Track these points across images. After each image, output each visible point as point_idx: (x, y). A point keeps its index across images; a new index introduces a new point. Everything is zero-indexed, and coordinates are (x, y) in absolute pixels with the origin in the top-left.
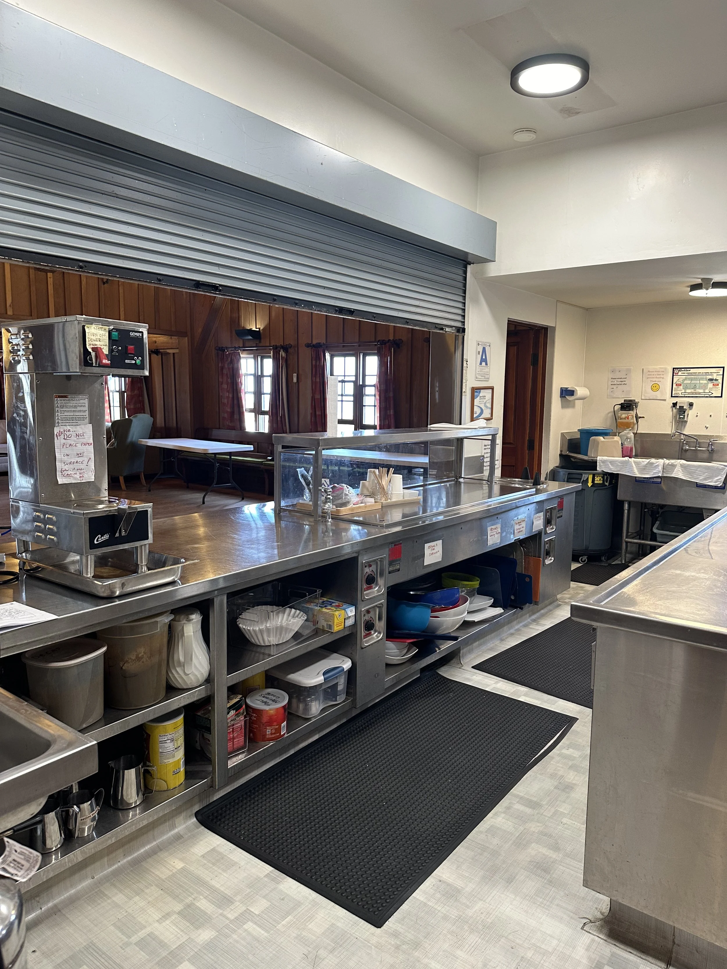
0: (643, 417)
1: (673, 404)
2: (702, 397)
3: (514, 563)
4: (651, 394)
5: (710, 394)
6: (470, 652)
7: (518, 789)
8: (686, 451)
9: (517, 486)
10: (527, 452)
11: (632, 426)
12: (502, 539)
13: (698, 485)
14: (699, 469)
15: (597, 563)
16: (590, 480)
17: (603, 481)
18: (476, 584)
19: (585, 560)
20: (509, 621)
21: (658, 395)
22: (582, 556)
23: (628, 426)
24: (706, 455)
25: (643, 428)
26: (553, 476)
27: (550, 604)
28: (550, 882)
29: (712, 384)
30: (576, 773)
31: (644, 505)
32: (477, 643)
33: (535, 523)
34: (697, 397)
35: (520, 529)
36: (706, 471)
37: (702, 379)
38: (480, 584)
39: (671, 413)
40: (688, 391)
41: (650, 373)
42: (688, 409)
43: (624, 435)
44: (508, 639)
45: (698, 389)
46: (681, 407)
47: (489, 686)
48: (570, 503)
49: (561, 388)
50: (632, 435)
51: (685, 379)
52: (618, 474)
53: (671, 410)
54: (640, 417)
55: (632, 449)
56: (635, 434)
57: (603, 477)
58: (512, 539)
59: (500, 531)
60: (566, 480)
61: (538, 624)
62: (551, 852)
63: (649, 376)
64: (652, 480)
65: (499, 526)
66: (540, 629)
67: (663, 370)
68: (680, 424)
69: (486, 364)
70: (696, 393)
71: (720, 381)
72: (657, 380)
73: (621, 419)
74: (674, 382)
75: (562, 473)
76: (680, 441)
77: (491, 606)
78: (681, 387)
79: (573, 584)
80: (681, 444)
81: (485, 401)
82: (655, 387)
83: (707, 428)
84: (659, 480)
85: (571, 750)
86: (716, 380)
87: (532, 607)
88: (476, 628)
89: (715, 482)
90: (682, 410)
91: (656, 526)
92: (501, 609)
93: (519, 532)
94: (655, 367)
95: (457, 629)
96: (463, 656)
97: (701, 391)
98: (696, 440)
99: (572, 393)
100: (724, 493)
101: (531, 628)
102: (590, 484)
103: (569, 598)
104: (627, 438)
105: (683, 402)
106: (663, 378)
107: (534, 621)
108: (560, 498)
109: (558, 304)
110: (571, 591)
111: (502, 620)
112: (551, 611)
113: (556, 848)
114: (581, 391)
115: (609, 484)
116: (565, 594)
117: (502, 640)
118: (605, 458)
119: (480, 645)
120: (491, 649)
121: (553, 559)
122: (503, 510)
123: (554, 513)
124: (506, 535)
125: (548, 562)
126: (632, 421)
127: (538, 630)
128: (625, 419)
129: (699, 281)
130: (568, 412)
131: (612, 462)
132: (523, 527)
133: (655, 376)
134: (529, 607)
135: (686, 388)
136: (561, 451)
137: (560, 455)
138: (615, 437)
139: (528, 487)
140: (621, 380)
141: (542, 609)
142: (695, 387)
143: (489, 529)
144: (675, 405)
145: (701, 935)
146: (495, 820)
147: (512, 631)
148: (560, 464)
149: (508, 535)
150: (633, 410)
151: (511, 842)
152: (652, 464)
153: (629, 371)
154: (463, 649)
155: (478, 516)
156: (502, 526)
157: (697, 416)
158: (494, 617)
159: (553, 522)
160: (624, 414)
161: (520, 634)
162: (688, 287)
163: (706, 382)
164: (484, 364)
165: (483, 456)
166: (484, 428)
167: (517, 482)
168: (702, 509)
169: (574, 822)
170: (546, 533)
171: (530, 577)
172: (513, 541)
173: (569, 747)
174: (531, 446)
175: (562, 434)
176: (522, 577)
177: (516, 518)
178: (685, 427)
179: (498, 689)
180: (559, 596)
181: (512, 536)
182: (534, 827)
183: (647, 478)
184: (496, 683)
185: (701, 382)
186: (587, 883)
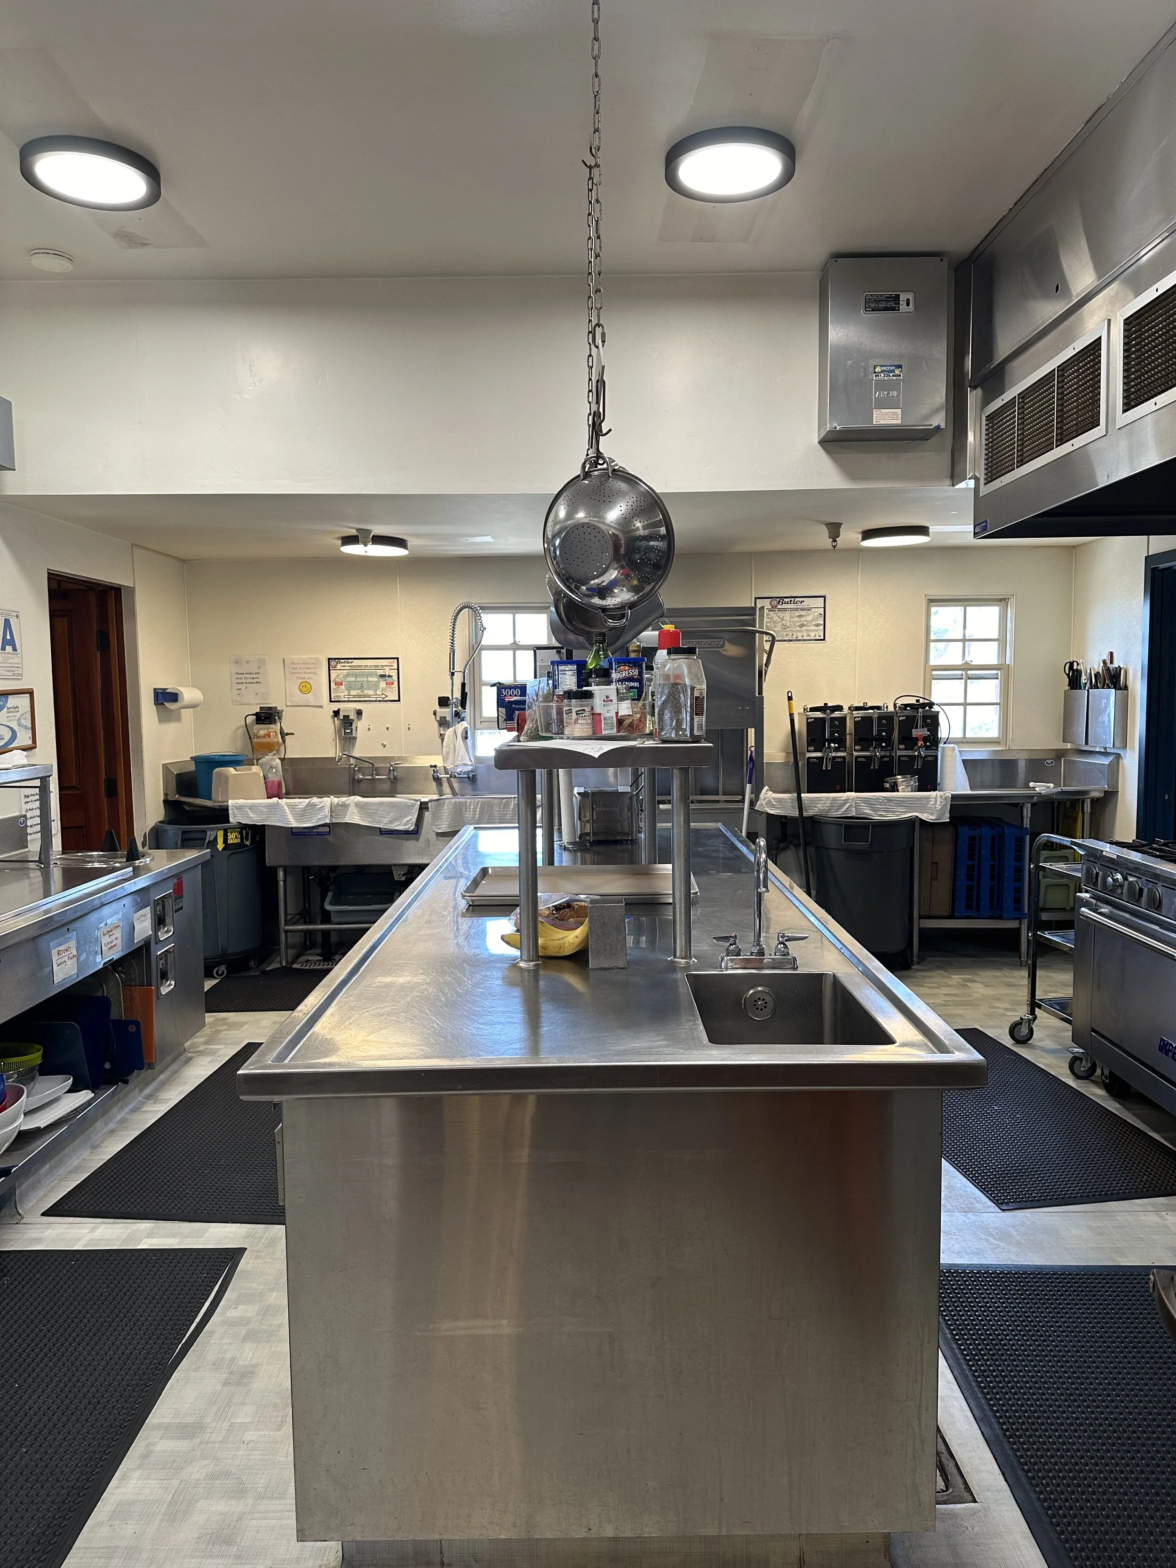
0: (293, 734)
1: (334, 712)
2: (373, 701)
3: (105, 1003)
4: (300, 698)
5: (384, 696)
6: (34, 1187)
7: (160, 1414)
8: (360, 781)
9: (97, 865)
10: (105, 800)
11: (276, 748)
12: (80, 966)
13: (382, 832)
14: (381, 809)
15: (243, 974)
16: (220, 840)
17: (242, 838)
18: (35, 1057)
19: (223, 972)
20: (104, 1111)
21: (310, 698)
22: (218, 966)
23: (270, 748)
24: (387, 786)
25: (295, 750)
26: (157, 839)
27: (174, 1060)
28: (239, 1557)
29: (384, 683)
30: (255, 1345)
31: (306, 870)
32: (48, 1166)
33: (137, 927)
34: (366, 701)
35: (111, 942)
36: (391, 810)
37: (371, 675)
38: (43, 1056)
39: (333, 726)
40: (353, 693)
41: (295, 666)
42: (356, 720)
43: (266, 763)
44: (106, 1143)
45: (366, 689)
46: (346, 717)
47: (79, 1239)
48: (193, 884)
49: (155, 689)
50: (279, 761)
51: (348, 675)
52: (264, 826)
53: (331, 721)
54: (288, 734)
55: (280, 784)
56: (283, 760)
57: (241, 833)
58: (99, 962)
59: (75, 953)
60: (179, 843)
61: (156, 1101)
62: (233, 1502)
63: (294, 671)
64: (317, 830)
65: (73, 944)
66: (161, 1109)
67: (314, 661)
68: (348, 742)
69: (15, 649)
70: (364, 696)
71: (395, 678)
72: (307, 676)
73: (258, 737)
74: (332, 680)
75: (171, 833)
76: (350, 768)
77: (68, 1092)
78: (343, 687)
79: (209, 1017)
80: (352, 772)
81: (18, 715)
82: (305, 688)
83: (385, 746)
84: (327, 829)
85: (241, 1307)
86: (390, 676)
87: (144, 1074)
88: (43, 1139)
89: (405, 825)
90: (347, 722)
91: (328, 899)
92: (89, 1091)
93: (110, 949)
94: (301, 656)
95: (6, 1151)
96: (21, 1199)
97: (371, 692)
98: (371, 765)
99: (174, 697)
100: (417, 840)
101: (145, 1112)
102: (220, 846)
103: (206, 1043)
104: (271, 768)
105: (347, 709)
106: (315, 673)
107: (149, 1097)
108: (177, 878)
109: (134, 549)
110: (207, 1030)
111: (92, 1111)
112: (176, 1072)
113: (240, 1491)
114: (189, 694)
115: (252, 843)
116: (197, 1037)
117: (95, 1147)
118: (241, 802)
119: (52, 1168)
120: (77, 1170)
121: (173, 983)
122: (78, 914)
123: (169, 904)
124: (87, 958)
125: (165, 990)
126: (276, 740)
127: (157, 1111)
128: (264, 737)
129: (354, 532)
130: (171, 728)
131: (252, 808)
132: (116, 939)
133: (303, 671)
134: (138, 1076)
135: (349, 688)
136: (166, 795)
137: (164, 801)
138: (253, 767)
139: (118, 865)
140: (252, 676)
141: (162, 1072)
142: (362, 687)
143: (54, 952)
144: (336, 713)
145: (481, 1535)
146: (124, 1490)
147: (112, 1126)
148: (165, 816)
149: (91, 958)
150: (275, 723)
151: (160, 1516)
152: (314, 805)
153: (262, 663)
154: (20, 1185)
155: (32, 933)
156: (78, 943)
157: (369, 729)
158: (77, 1111)
159: (168, 920)
160: (262, 730)
161: (126, 1128)
162: (338, 538)
163: (375, 679)
164: (9, 648)
165: (25, 816)
166: (24, 766)
167: (95, 859)
168: (389, 867)
169: (263, 1433)
170: (157, 941)
171: (137, 1024)
172: (101, 966)
173: (238, 1302)
174: (112, 789)
175: (165, 766)
176: (122, 1024)
177: (102, 925)
178: (354, 745)
179: (99, 1240)
180: (186, 1045)
181: (99, 959)
182: (196, 1472)
183: (309, 828)
184: (93, 1230)
185: (370, 679)
186: (303, 1534)
